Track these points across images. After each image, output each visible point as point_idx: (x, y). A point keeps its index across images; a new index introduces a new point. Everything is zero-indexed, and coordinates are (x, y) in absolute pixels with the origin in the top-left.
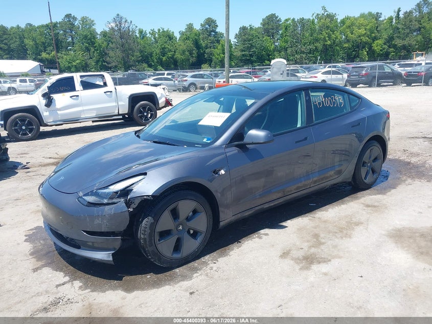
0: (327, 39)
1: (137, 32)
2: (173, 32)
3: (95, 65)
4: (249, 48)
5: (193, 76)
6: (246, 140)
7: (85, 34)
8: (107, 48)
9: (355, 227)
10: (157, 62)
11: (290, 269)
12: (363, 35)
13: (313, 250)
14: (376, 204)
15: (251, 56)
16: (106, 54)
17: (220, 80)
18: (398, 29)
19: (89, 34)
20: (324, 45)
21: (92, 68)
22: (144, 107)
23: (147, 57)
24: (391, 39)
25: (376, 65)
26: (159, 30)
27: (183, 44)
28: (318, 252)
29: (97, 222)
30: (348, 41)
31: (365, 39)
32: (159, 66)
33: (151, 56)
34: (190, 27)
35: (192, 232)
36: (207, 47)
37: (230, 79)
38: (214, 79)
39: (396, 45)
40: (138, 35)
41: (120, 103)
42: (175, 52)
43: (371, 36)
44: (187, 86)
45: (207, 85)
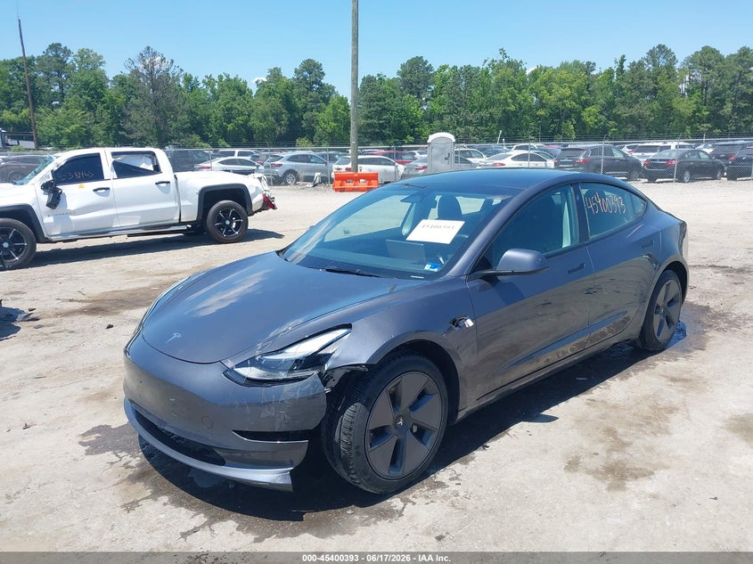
0: (510, 101)
1: (182, 79)
2: (245, 83)
3: (104, 135)
4: (379, 113)
5: (292, 159)
6: (500, 268)
7: (84, 79)
8: (126, 106)
9: (669, 416)
10: (218, 133)
11: (591, 489)
12: (567, 98)
13: (616, 456)
14: (685, 376)
15: (382, 126)
16: (124, 115)
17: (340, 167)
18: (621, 89)
19: (92, 79)
20: (504, 111)
21: (100, 141)
22: (225, 210)
23: (199, 123)
24: (611, 105)
25: (601, 148)
26: (221, 77)
27: (263, 103)
28: (626, 459)
29: (266, 413)
30: (543, 106)
31: (570, 104)
32: (220, 140)
33: (207, 122)
34: (276, 74)
35: (415, 429)
36: (305, 109)
37: (359, 166)
38: (329, 164)
39: (619, 116)
40: (182, 85)
41: (183, 203)
42: (249, 116)
43: (579, 99)
44: (281, 175)
45: (319, 174)
